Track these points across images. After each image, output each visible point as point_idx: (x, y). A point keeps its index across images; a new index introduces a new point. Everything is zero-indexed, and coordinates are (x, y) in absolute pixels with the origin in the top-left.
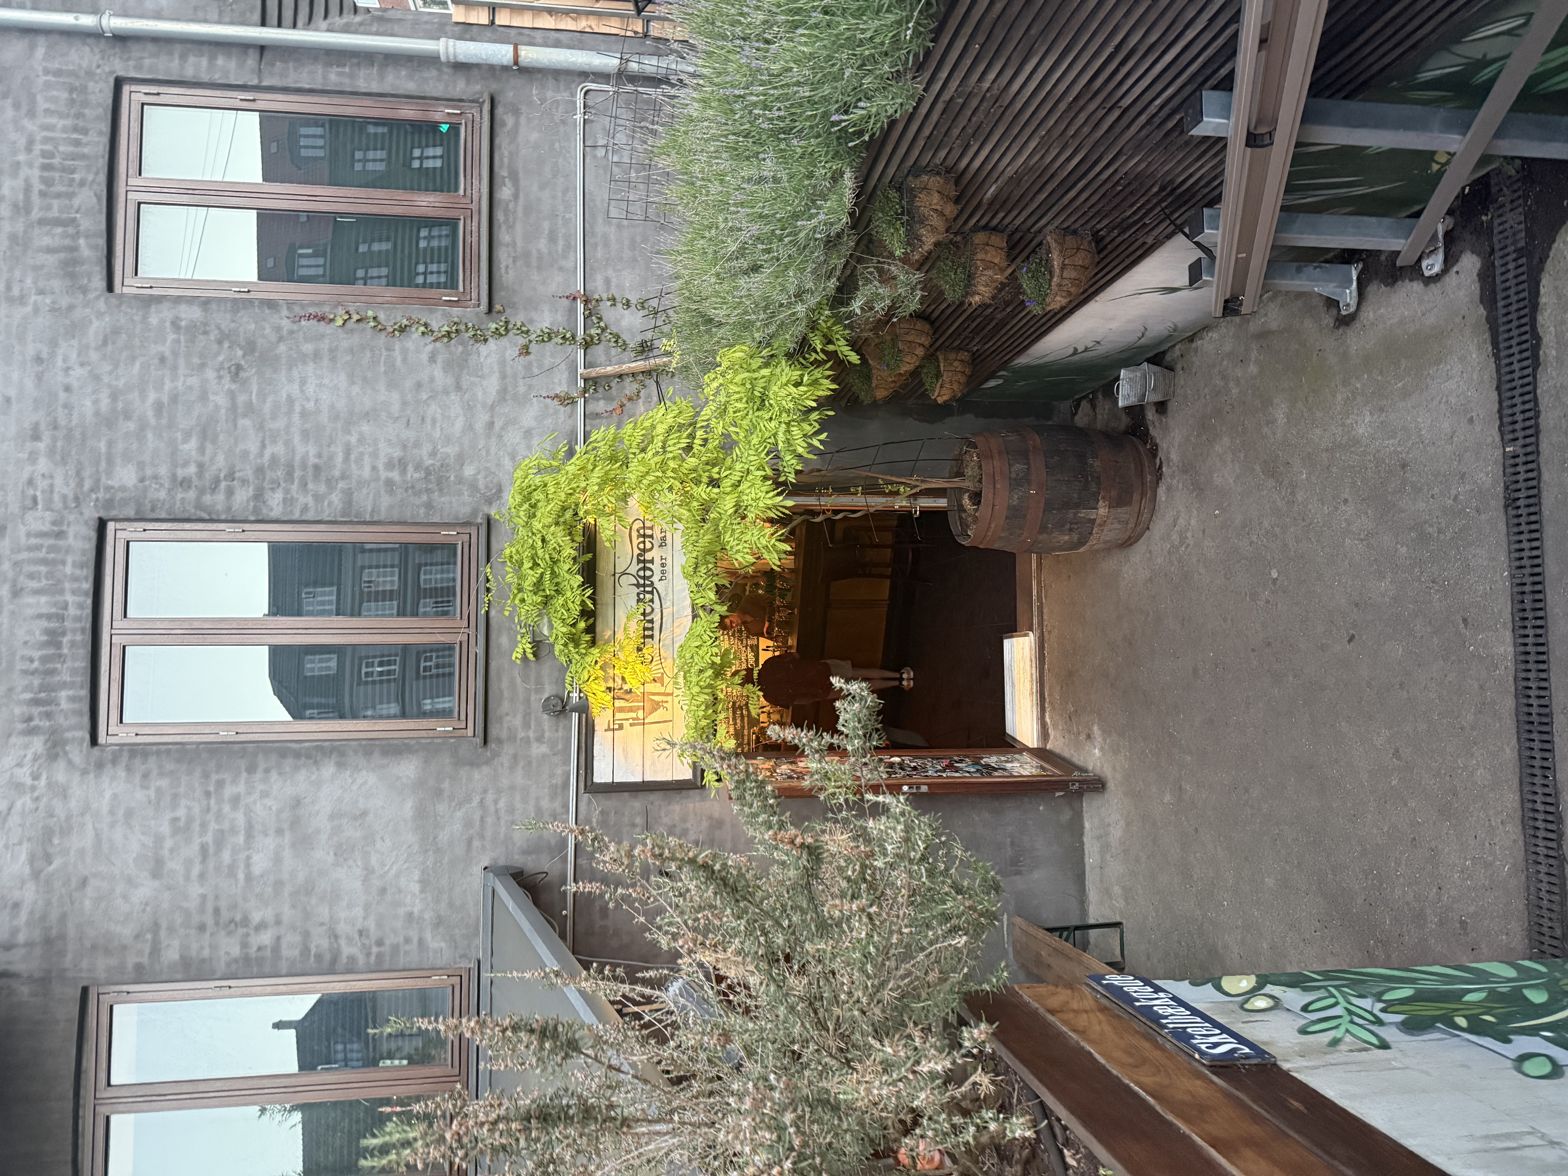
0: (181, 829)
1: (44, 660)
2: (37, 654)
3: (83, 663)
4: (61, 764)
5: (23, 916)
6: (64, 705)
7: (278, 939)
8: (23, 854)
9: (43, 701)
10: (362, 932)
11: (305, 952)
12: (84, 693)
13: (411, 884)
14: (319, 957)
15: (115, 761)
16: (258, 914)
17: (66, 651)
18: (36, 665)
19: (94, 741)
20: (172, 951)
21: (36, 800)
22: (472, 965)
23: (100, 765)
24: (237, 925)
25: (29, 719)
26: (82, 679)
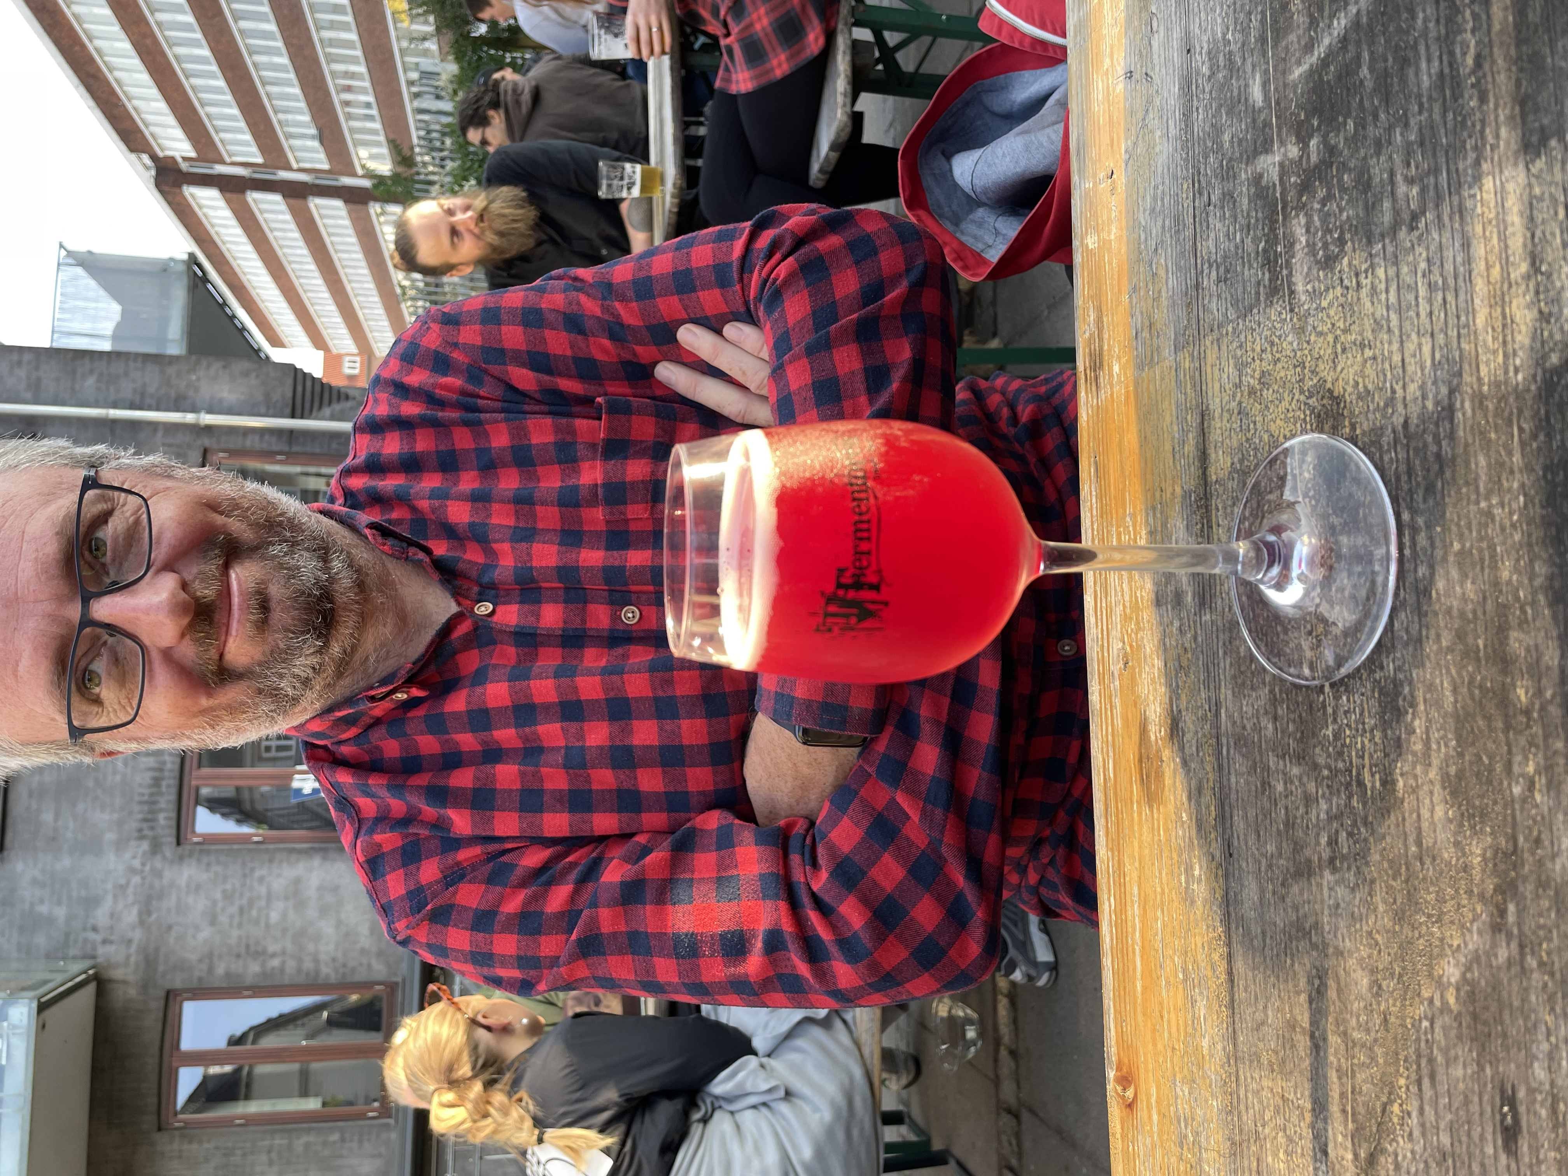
1: (151, 795)
2: (146, 791)
3: (172, 796)
6: (162, 822)
7: (283, 963)
8: (135, 911)
9: (150, 819)
10: (334, 960)
11: (299, 971)
12: (174, 815)
13: (364, 930)
14: (308, 974)
15: (190, 855)
16: (272, 948)
17: (164, 789)
18: (146, 798)
19: (178, 843)
20: (220, 970)
21: (143, 878)
22: (399, 979)
23: (181, 858)
24: (260, 954)
25: (140, 830)
26: (173, 806)
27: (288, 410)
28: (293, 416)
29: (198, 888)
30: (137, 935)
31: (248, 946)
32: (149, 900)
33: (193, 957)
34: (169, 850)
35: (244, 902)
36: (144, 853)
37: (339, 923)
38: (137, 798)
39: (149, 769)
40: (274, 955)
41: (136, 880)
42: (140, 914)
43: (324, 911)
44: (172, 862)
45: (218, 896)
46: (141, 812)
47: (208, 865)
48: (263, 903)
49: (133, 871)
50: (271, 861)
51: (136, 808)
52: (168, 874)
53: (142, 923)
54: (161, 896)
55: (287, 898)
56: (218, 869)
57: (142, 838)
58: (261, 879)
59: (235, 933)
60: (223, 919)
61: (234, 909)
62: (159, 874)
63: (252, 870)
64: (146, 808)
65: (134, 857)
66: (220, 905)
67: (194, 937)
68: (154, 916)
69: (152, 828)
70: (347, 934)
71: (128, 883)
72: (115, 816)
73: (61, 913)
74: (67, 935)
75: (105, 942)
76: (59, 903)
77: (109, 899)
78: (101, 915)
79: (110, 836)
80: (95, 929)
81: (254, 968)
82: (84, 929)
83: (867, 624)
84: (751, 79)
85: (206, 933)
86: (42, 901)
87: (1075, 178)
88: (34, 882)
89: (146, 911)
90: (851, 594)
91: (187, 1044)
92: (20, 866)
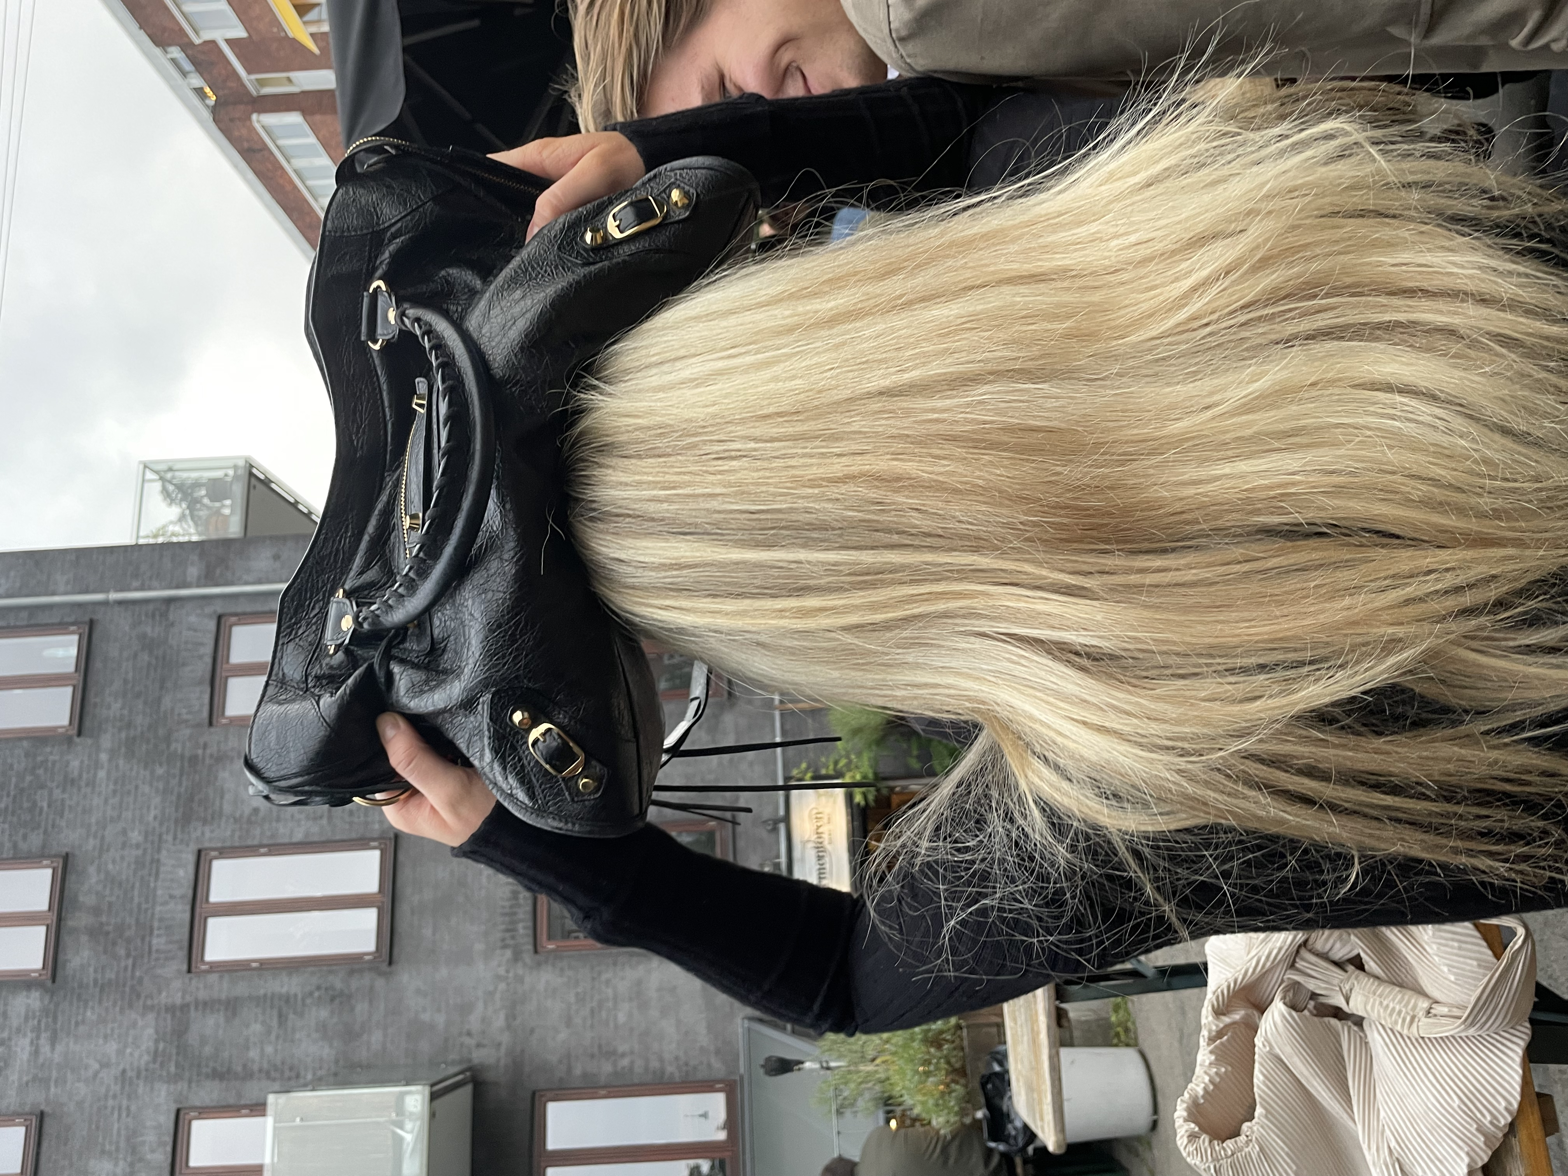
0: (581, 999)
1: (511, 907)
2: (507, 904)
3: (529, 908)
4: (520, 964)
5: (503, 1050)
6: (521, 931)
7: (632, 1062)
8: (502, 1015)
9: (511, 930)
10: (677, 1058)
11: (647, 1069)
12: (530, 924)
13: (702, 1029)
15: (546, 962)
16: (622, 1048)
17: (521, 901)
18: (507, 910)
19: (536, 951)
20: (578, 1071)
21: (508, 984)
22: (738, 1078)
23: (539, 964)
24: (611, 1054)
25: (503, 940)
26: (529, 917)
29: (555, 991)
30: (505, 1039)
31: (600, 1046)
32: (514, 1004)
33: (554, 1059)
34: (528, 957)
35: (594, 1004)
36: (508, 961)
37: (679, 1023)
38: (499, 911)
40: (623, 1055)
41: (502, 986)
42: (507, 1018)
43: (664, 1011)
44: (531, 969)
45: (572, 999)
46: (503, 923)
47: (562, 970)
48: (610, 1004)
49: (498, 978)
50: (615, 964)
51: (499, 920)
52: (528, 979)
53: (509, 1027)
54: (523, 1001)
55: (631, 999)
56: (571, 973)
57: (505, 947)
58: (608, 982)
59: (589, 1034)
60: (578, 1021)
61: (586, 1011)
62: (520, 980)
63: (600, 973)
65: (499, 966)
66: (574, 1007)
67: (554, 1039)
68: (519, 1020)
69: (513, 938)
70: (686, 1033)
71: (496, 988)
72: (483, 927)
73: (440, 1020)
74: (446, 1040)
75: (479, 1045)
76: (439, 1010)
77: (480, 1005)
78: (474, 1022)
79: (479, 947)
80: (469, 1034)
81: (607, 1068)
82: (460, 1034)
85: (562, 1036)
88: (418, 991)
89: (511, 1016)
91: (552, 1144)
92: (405, 978)
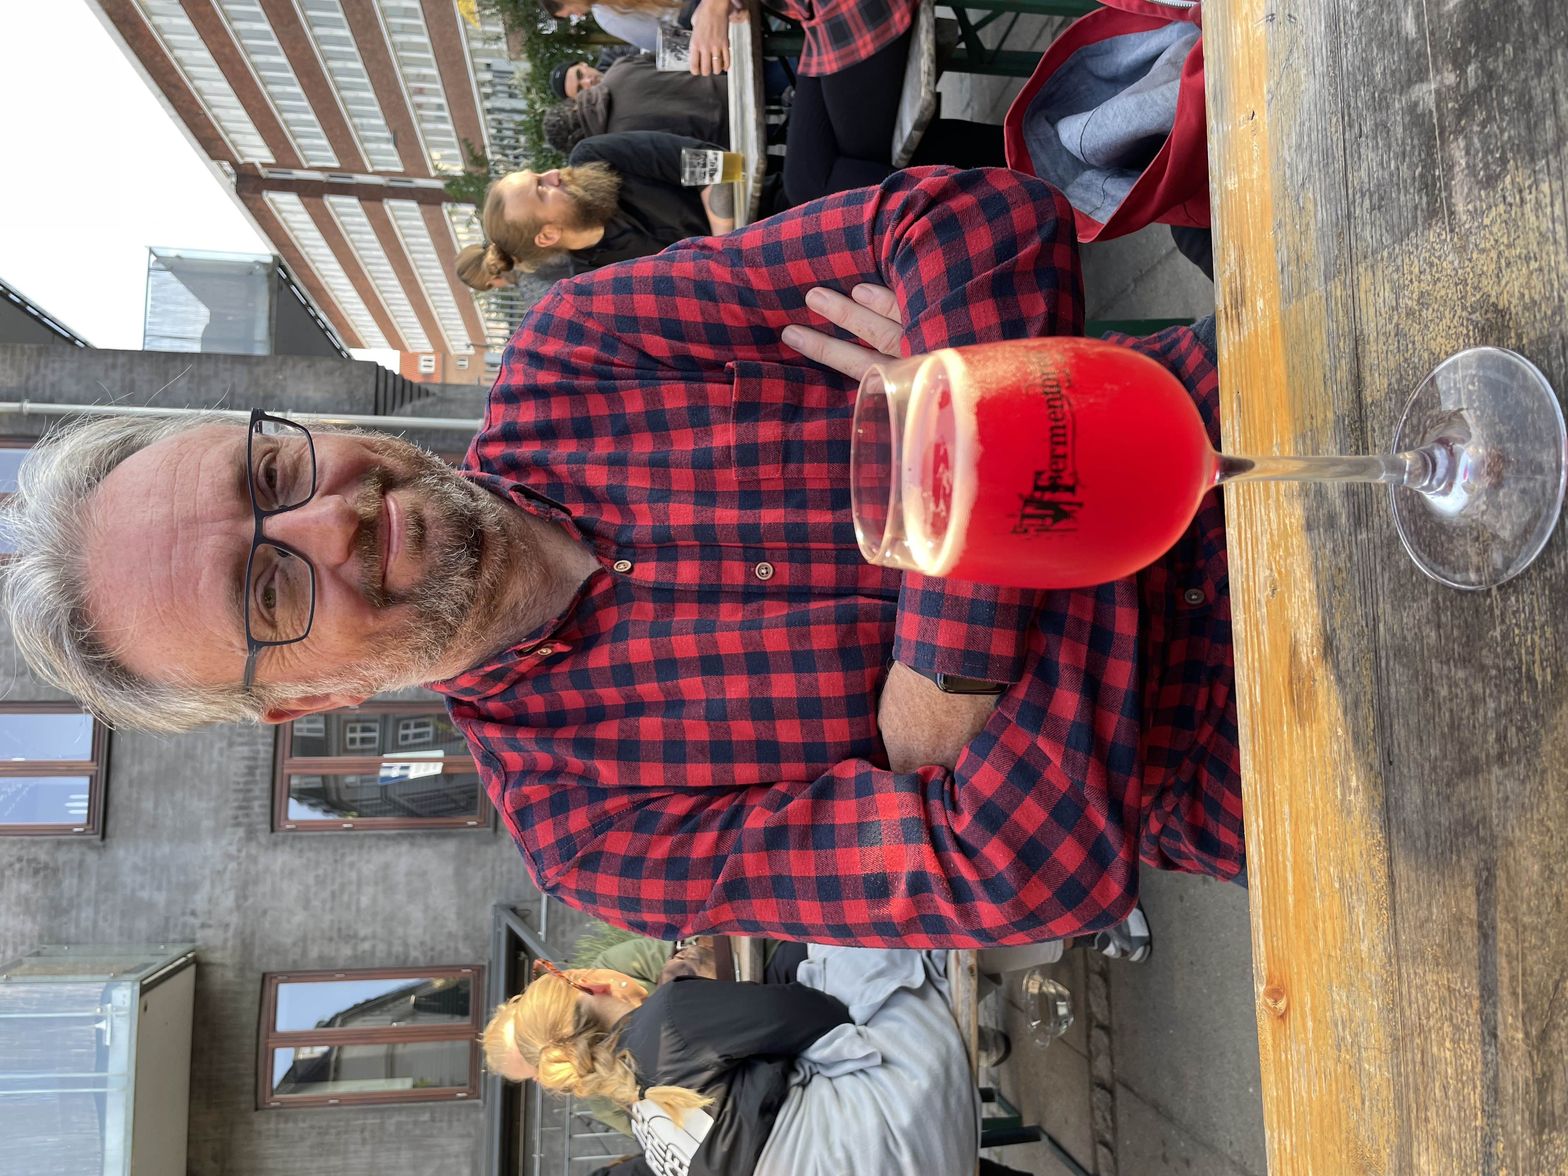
1: (246, 783)
2: (242, 780)
3: (267, 785)
4: (254, 843)
5: (231, 931)
6: (257, 809)
7: (374, 946)
8: (232, 895)
9: (245, 807)
10: (422, 943)
11: (389, 954)
12: (268, 802)
13: (451, 914)
14: (397, 957)
15: (284, 842)
16: (363, 932)
17: (258, 778)
18: (241, 786)
19: (273, 830)
20: (314, 953)
21: (240, 864)
22: (486, 963)
23: (275, 844)
24: (351, 937)
25: (236, 817)
26: (267, 795)
27: (371, 408)
28: (376, 413)
29: (292, 873)
30: (234, 920)
31: (339, 930)
32: (245, 885)
33: (288, 941)
34: (263, 837)
35: (336, 887)
36: (240, 839)
37: (427, 908)
38: (233, 787)
39: (244, 758)
40: (364, 939)
41: (233, 865)
42: (237, 898)
43: (412, 895)
44: (267, 848)
45: (311, 881)
46: (236, 800)
47: (301, 851)
48: (354, 888)
49: (230, 857)
50: (361, 847)
51: (232, 796)
52: (263, 860)
53: (238, 907)
54: (256, 883)
55: (376, 883)
56: (311, 855)
57: (238, 825)
58: (352, 865)
59: (328, 917)
60: (316, 903)
61: (326, 894)
62: (254, 860)
63: (343, 855)
64: (241, 796)
65: (230, 844)
66: (313, 890)
67: (289, 921)
68: (250, 901)
69: (247, 815)
70: (435, 919)
71: (225, 869)
72: (212, 804)
73: (161, 898)
74: (167, 919)
75: (203, 926)
76: (159, 888)
77: (207, 885)
78: (199, 901)
79: (207, 824)
80: (193, 914)
81: (346, 951)
82: (184, 914)
83: (1061, 525)
84: (836, 60)
85: (299, 917)
86: (142, 887)
87: (1212, 123)
88: (135, 868)
89: (242, 896)
90: (1048, 496)
91: (283, 1025)
92: (121, 853)
